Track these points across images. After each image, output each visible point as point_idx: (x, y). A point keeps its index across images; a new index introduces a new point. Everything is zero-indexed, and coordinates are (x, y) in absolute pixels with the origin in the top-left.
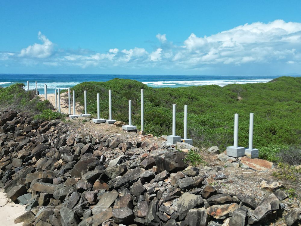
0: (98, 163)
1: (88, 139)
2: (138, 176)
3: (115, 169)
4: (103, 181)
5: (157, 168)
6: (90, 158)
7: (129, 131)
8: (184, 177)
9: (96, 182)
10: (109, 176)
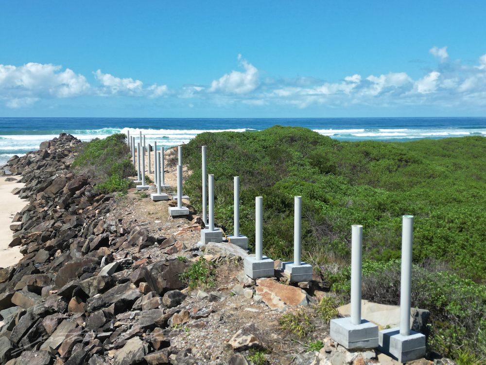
0: (89, 268)
1: (113, 227)
2: (119, 296)
3: (91, 281)
4: (80, 300)
5: (147, 286)
6: (88, 258)
7: (174, 217)
8: (158, 308)
9: (72, 300)
10: (87, 292)
